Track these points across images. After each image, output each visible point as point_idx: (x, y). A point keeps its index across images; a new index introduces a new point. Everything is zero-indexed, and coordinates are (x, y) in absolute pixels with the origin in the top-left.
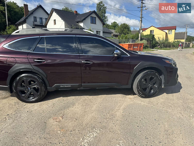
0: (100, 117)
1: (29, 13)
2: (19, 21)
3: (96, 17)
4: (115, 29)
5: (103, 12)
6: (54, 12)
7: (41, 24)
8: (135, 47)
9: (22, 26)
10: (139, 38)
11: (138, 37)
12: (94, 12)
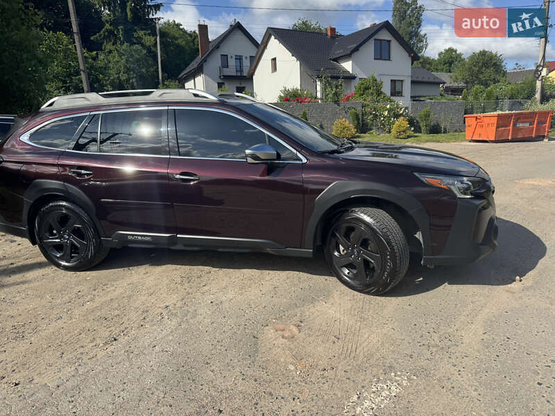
0: (407, 338)
1: (210, 45)
2: (188, 70)
3: (390, 39)
4: (450, 72)
5: (411, 24)
6: (273, 37)
7: (239, 74)
8: (521, 125)
9: (193, 81)
10: (538, 96)
11: (533, 92)
12: (386, 25)
